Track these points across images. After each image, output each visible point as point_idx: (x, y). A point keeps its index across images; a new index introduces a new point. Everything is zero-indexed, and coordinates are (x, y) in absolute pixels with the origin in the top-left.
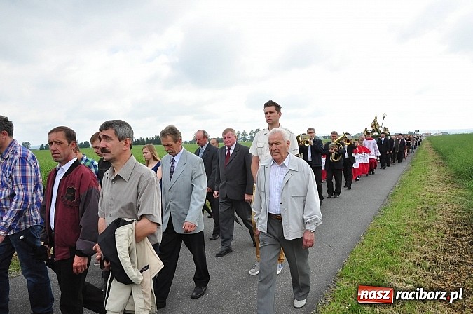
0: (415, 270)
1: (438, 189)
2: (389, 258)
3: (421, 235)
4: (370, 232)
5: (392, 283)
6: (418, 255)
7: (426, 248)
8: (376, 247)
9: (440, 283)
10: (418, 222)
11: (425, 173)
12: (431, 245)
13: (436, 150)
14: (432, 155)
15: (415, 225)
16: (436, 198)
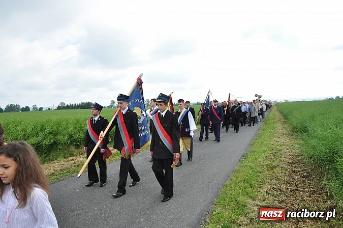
0: (267, 197)
1: (282, 140)
2: (249, 189)
3: (271, 172)
4: (237, 171)
5: (252, 207)
6: (269, 186)
7: (274, 181)
8: (241, 182)
9: (283, 205)
10: (269, 163)
11: (274, 128)
12: (277, 179)
13: (281, 113)
14: (278, 116)
15: (267, 166)
16: (281, 146)
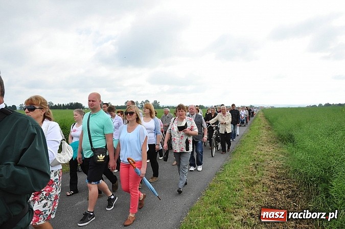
1: (266, 148)
3: (250, 190)
10: (249, 177)
13: (267, 118)
16: (264, 155)
